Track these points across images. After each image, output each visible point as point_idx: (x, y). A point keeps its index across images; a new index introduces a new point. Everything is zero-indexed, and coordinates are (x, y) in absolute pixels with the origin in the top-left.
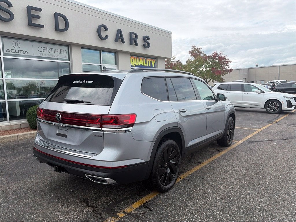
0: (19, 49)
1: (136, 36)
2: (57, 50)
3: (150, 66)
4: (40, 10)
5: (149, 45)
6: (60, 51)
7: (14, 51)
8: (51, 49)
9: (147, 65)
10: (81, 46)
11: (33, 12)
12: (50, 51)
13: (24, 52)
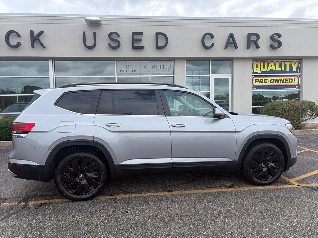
0: (130, 69)
1: (258, 36)
2: (161, 66)
3: (288, 69)
4: (142, 34)
5: (280, 44)
6: (164, 66)
7: (126, 71)
8: (156, 66)
9: (283, 69)
10: (186, 59)
11: (136, 37)
12: (155, 68)
13: (133, 71)
